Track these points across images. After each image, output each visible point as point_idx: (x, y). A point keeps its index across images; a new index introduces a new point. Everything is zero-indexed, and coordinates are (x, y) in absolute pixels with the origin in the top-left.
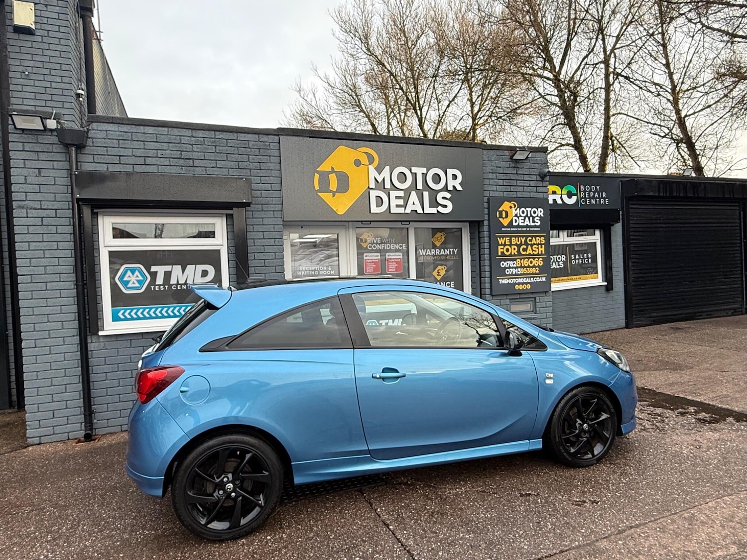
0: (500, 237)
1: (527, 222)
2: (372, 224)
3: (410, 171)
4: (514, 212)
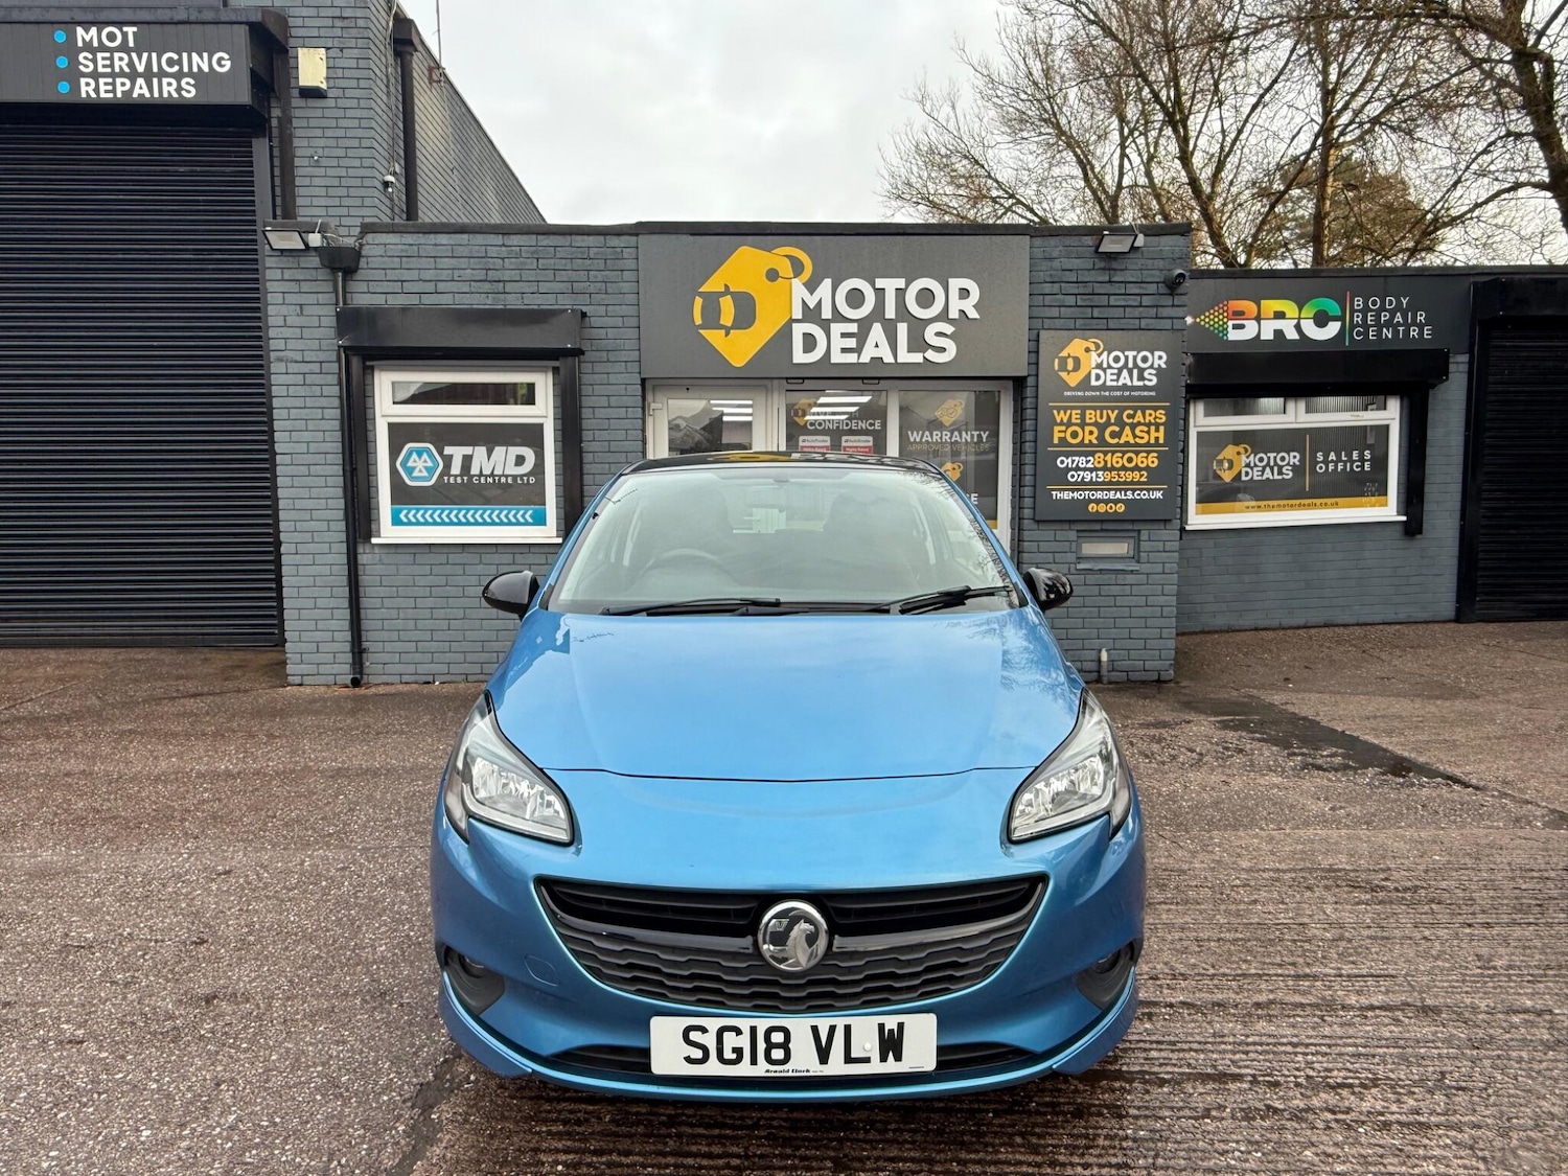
0: (1059, 409)
1: (1125, 379)
2: (808, 384)
3: (873, 285)
4: (1094, 358)
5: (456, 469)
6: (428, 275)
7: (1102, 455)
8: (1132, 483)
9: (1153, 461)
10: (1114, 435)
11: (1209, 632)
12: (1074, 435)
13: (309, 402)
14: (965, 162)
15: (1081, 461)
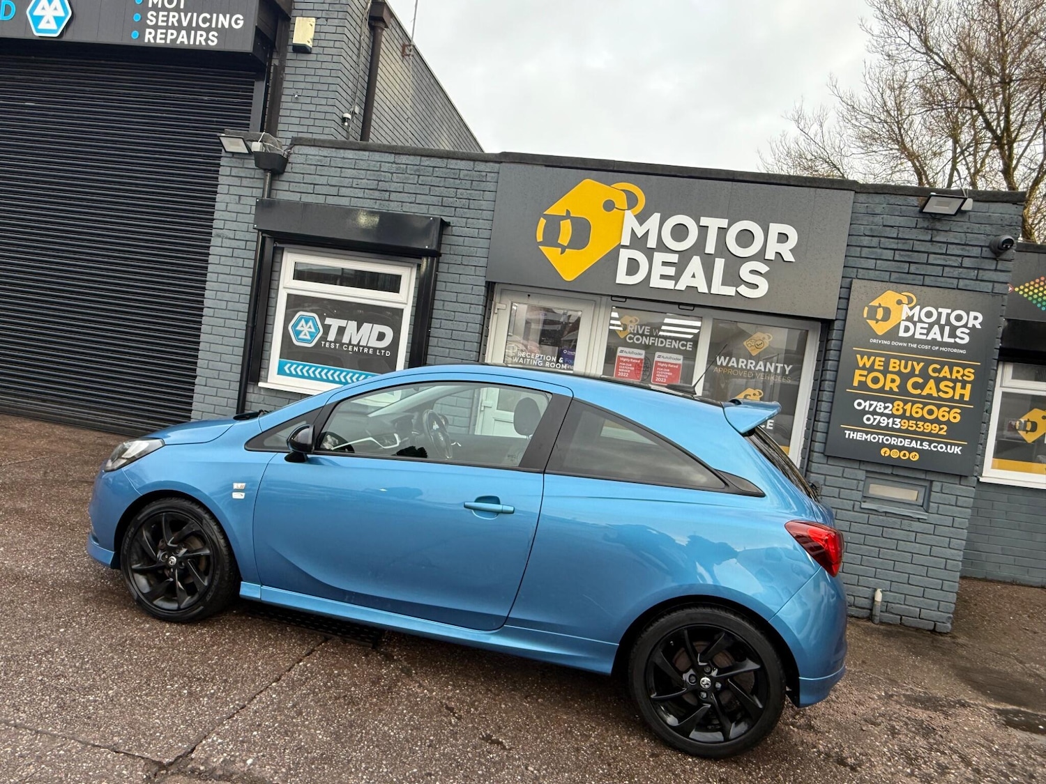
0: (862, 354)
1: (935, 334)
2: (629, 303)
3: (698, 222)
4: (905, 311)
5: (332, 336)
6: (333, 181)
7: (901, 404)
8: (930, 434)
9: (955, 416)
10: (915, 386)
11: (991, 581)
12: (876, 380)
13: (234, 270)
14: (825, 165)
15: (880, 407)
